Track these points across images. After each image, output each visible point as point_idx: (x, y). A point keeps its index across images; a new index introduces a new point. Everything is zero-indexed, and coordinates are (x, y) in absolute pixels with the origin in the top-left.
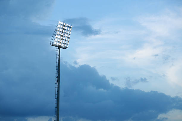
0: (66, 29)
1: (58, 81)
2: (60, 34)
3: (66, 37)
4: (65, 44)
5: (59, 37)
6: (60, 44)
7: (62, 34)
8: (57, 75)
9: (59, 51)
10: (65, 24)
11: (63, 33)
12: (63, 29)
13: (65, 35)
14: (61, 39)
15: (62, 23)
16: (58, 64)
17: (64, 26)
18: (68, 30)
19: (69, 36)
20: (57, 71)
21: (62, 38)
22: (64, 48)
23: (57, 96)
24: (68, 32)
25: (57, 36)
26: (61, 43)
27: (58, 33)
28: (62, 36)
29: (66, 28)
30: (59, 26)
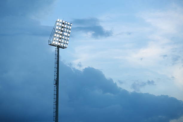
0: (65, 28)
1: (57, 83)
2: (59, 32)
3: (66, 36)
4: (64, 43)
5: (58, 36)
6: (59, 44)
7: (61, 33)
8: (56, 77)
9: (58, 51)
10: (64, 22)
11: (62, 31)
12: (62, 27)
13: (64, 34)
14: (60, 38)
15: (61, 21)
16: (56, 65)
17: (63, 24)
18: (67, 28)
19: (69, 35)
20: (56, 73)
21: (61, 36)
22: (63, 48)
23: (55, 100)
24: (68, 31)
25: (55, 35)
26: (59, 42)
27: (57, 31)
28: (61, 35)
29: (65, 26)
30: (58, 24)
